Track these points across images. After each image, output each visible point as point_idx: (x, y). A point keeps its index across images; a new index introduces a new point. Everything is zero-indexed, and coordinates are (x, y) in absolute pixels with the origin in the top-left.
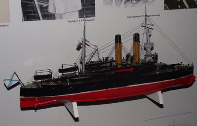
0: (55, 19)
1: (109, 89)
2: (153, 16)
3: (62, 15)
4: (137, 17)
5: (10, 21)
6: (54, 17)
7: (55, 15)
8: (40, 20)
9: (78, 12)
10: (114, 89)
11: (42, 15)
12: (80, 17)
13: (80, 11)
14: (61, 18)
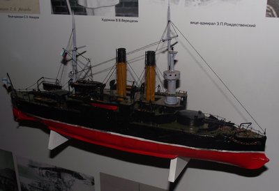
0: (86, 15)
1: (83, 127)
2: (241, 25)
3: (95, 10)
4: (209, 24)
5: (40, 13)
6: (86, 11)
7: (87, 10)
8: (69, 14)
9: (114, 7)
10: (88, 128)
11: (72, 8)
12: (117, 15)
13: (117, 6)
14: (94, 14)
